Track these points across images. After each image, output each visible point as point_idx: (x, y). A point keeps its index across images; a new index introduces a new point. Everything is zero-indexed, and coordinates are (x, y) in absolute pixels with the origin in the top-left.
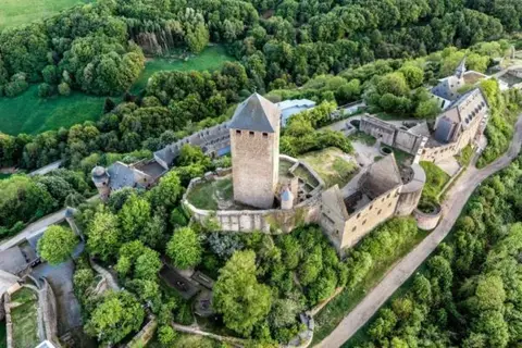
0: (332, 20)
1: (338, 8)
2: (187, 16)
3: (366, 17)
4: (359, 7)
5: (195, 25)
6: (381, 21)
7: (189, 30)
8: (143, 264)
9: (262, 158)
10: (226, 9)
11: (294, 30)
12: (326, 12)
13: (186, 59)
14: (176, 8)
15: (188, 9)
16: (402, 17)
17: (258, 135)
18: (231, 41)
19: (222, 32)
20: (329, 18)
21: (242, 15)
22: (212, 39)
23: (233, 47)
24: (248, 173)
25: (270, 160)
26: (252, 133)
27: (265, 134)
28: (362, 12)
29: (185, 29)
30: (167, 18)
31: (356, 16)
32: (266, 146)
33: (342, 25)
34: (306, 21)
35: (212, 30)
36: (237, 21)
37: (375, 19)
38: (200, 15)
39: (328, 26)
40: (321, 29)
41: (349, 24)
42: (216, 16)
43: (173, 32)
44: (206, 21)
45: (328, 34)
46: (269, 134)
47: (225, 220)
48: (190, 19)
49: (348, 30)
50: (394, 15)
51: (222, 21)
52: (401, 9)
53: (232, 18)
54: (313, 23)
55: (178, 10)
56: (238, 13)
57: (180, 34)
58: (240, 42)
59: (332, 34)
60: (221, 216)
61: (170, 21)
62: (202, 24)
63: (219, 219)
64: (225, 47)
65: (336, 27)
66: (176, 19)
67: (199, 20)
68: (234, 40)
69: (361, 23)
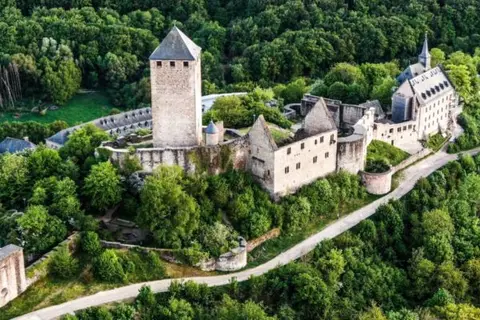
0: (280, 49)
1: (289, 33)
2: (44, 49)
3: (335, 44)
4: (322, 31)
5: (57, 62)
6: (359, 51)
7: (48, 68)
8: (63, 190)
9: (183, 93)
10: (109, 38)
11: (222, 66)
12: (270, 40)
13: (44, 112)
14: (26, 37)
15: (46, 41)
16: (390, 43)
17: (179, 64)
18: (117, 85)
19: (103, 71)
20: (276, 46)
21: (135, 47)
22: (86, 82)
23: (122, 94)
24: (169, 113)
25: (191, 94)
26: (172, 64)
27: (186, 64)
28: (327, 38)
29: (42, 67)
30: (12, 53)
31: (319, 43)
32: (187, 77)
33: (297, 56)
34: (239, 53)
35: (85, 69)
36: (128, 55)
37: (349, 48)
38: (66, 48)
39: (275, 59)
40: (265, 61)
41: (308, 54)
42: (93, 48)
43: (22, 72)
44: (76, 56)
45: (276, 70)
46: (190, 63)
47: (146, 157)
48: (50, 53)
49: (308, 64)
50: (377, 41)
51: (103, 56)
52: (388, 33)
53: (119, 51)
54: (250, 55)
55: (30, 41)
56: (129, 43)
57: (33, 74)
58: (134, 86)
59: (282, 70)
60: (142, 153)
61: (17, 56)
62: (70, 60)
63: (139, 156)
64: (108, 95)
65: (288, 59)
66: (26, 53)
67: (64, 54)
68: (122, 83)
69: (328, 54)
